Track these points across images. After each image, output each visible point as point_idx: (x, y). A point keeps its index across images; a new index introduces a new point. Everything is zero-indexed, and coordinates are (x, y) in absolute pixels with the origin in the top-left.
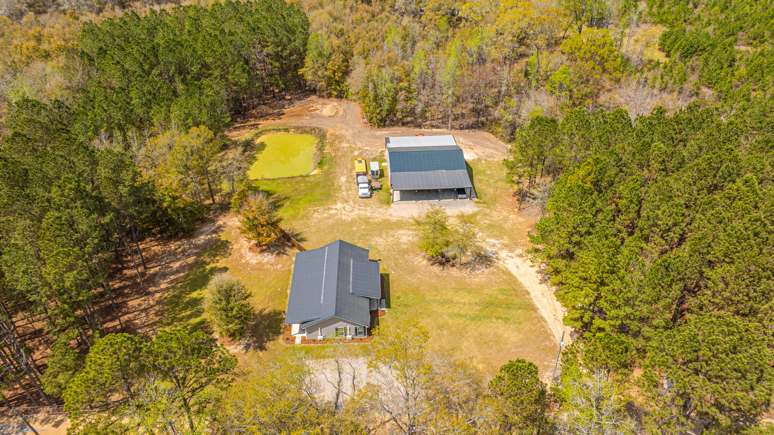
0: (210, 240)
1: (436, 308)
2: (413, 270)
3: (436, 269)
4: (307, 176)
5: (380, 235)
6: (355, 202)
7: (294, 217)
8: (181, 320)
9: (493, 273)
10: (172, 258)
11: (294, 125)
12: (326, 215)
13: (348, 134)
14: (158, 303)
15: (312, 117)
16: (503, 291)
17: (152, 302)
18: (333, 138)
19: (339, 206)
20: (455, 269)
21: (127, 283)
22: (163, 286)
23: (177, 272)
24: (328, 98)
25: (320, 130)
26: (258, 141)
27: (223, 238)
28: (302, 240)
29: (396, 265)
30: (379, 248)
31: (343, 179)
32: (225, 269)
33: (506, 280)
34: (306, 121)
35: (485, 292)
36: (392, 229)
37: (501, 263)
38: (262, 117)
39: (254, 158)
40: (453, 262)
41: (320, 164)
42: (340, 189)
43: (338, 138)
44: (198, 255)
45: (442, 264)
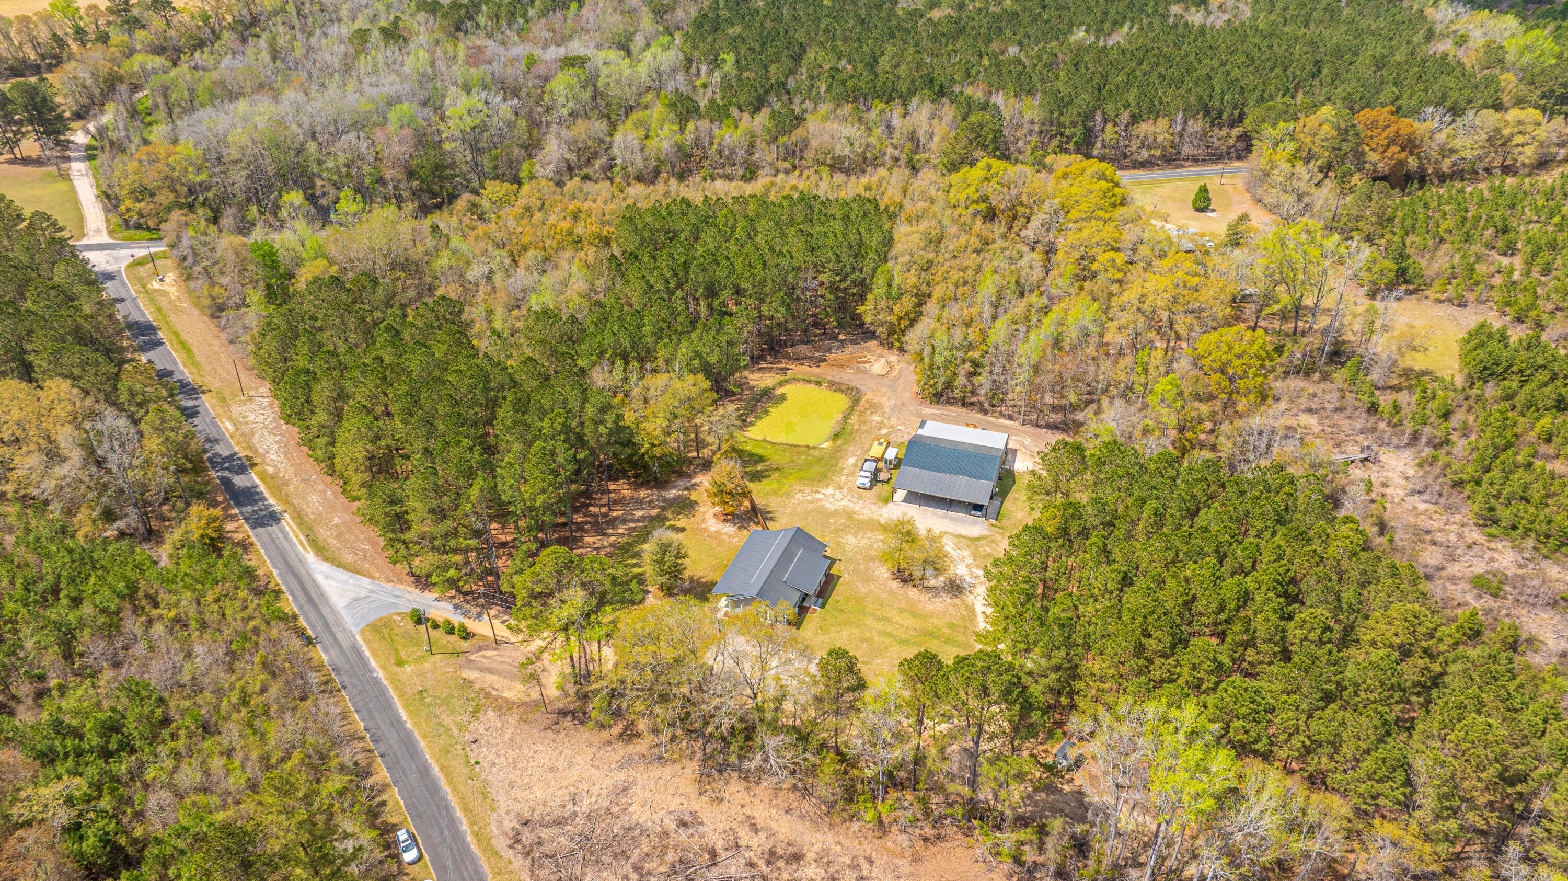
0: (680, 496)
1: (870, 622)
2: (868, 579)
3: (895, 585)
4: (814, 448)
5: (855, 534)
6: (849, 491)
7: (774, 492)
9: (954, 606)
10: (638, 505)
11: (830, 378)
12: (809, 498)
13: (887, 403)
15: (858, 371)
16: (951, 626)
17: (606, 543)
18: (867, 405)
19: (830, 491)
20: (915, 589)
21: (589, 520)
22: (620, 531)
24: (889, 349)
25: (858, 391)
26: (779, 391)
27: (693, 498)
28: (771, 519)
29: (854, 570)
30: (847, 548)
31: (851, 461)
32: (683, 530)
34: (847, 376)
35: (934, 621)
36: (873, 531)
37: (971, 597)
38: (797, 359)
39: (766, 412)
40: (917, 582)
41: (836, 436)
42: (841, 473)
43: (874, 407)
44: (663, 509)
45: (905, 581)
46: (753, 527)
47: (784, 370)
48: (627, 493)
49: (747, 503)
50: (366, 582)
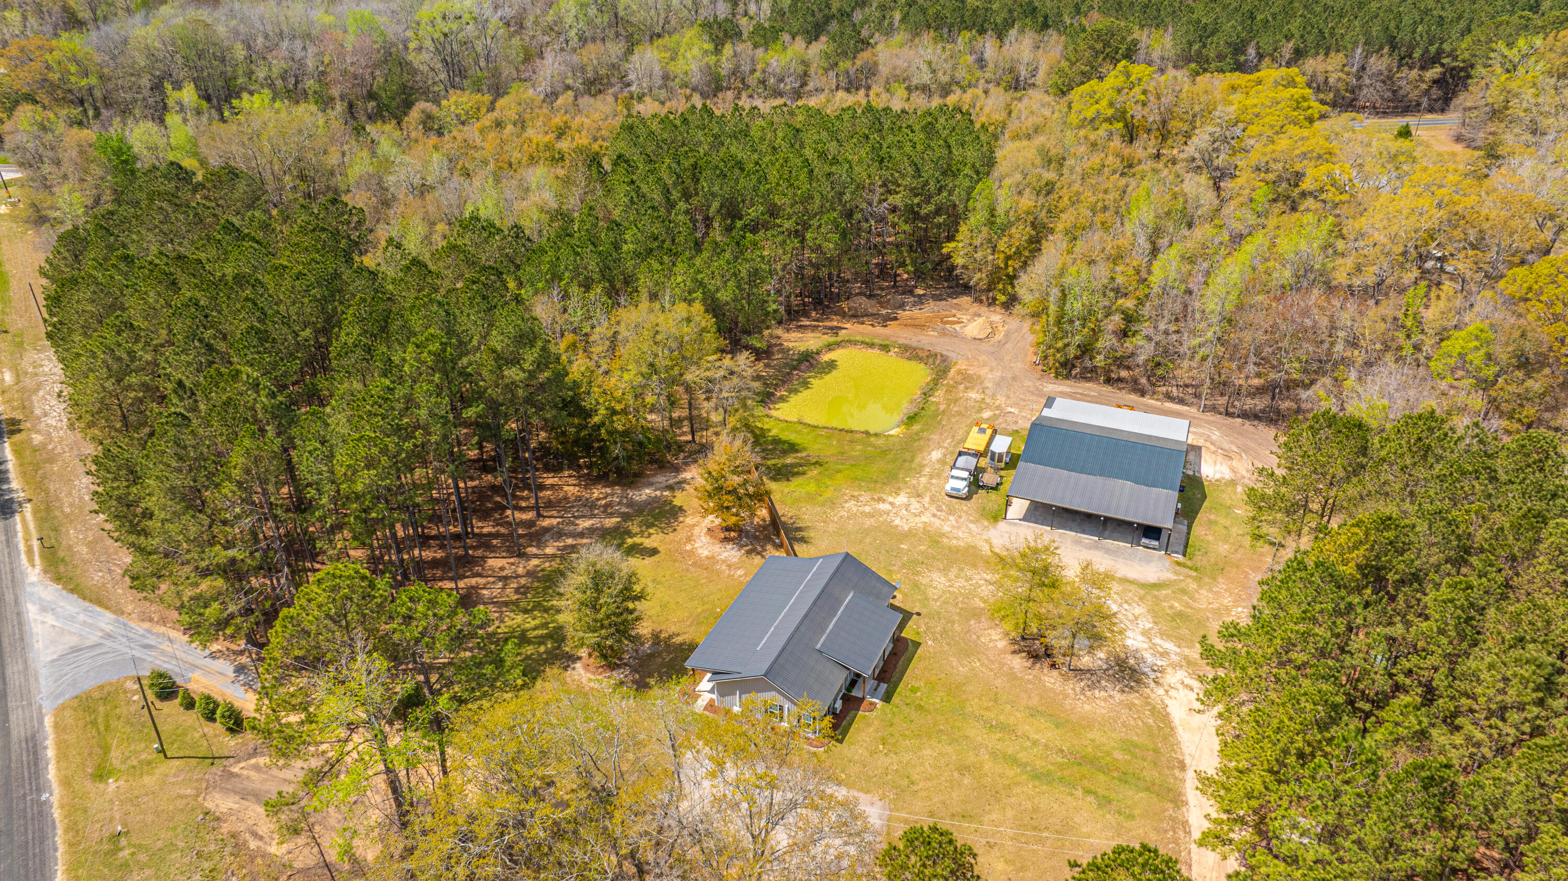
0: (656, 499)
1: (975, 732)
2: (969, 650)
3: (1018, 662)
4: (876, 435)
5: (945, 571)
6: (932, 500)
7: (811, 498)
8: (546, 610)
9: (1130, 706)
10: (586, 511)
11: (901, 341)
12: (867, 509)
13: (990, 376)
14: (529, 574)
15: (943, 333)
16: (1129, 746)
17: (520, 571)
18: (959, 378)
19: (902, 499)
20: (1055, 673)
21: (502, 530)
22: (549, 551)
23: (582, 535)
24: (990, 305)
25: (945, 359)
26: (826, 357)
27: (677, 502)
28: (803, 540)
29: (944, 632)
30: (931, 593)
31: (936, 455)
32: (654, 552)
33: (1149, 727)
34: (928, 340)
35: (1095, 734)
36: (974, 566)
37: (1161, 691)
38: (854, 316)
39: (806, 384)
40: (1060, 660)
41: (911, 419)
42: (919, 471)
43: (969, 380)
44: (626, 517)
45: (1035, 657)
46: (771, 551)
47: (835, 330)
48: (571, 490)
49: (763, 513)
50: (105, 619)
